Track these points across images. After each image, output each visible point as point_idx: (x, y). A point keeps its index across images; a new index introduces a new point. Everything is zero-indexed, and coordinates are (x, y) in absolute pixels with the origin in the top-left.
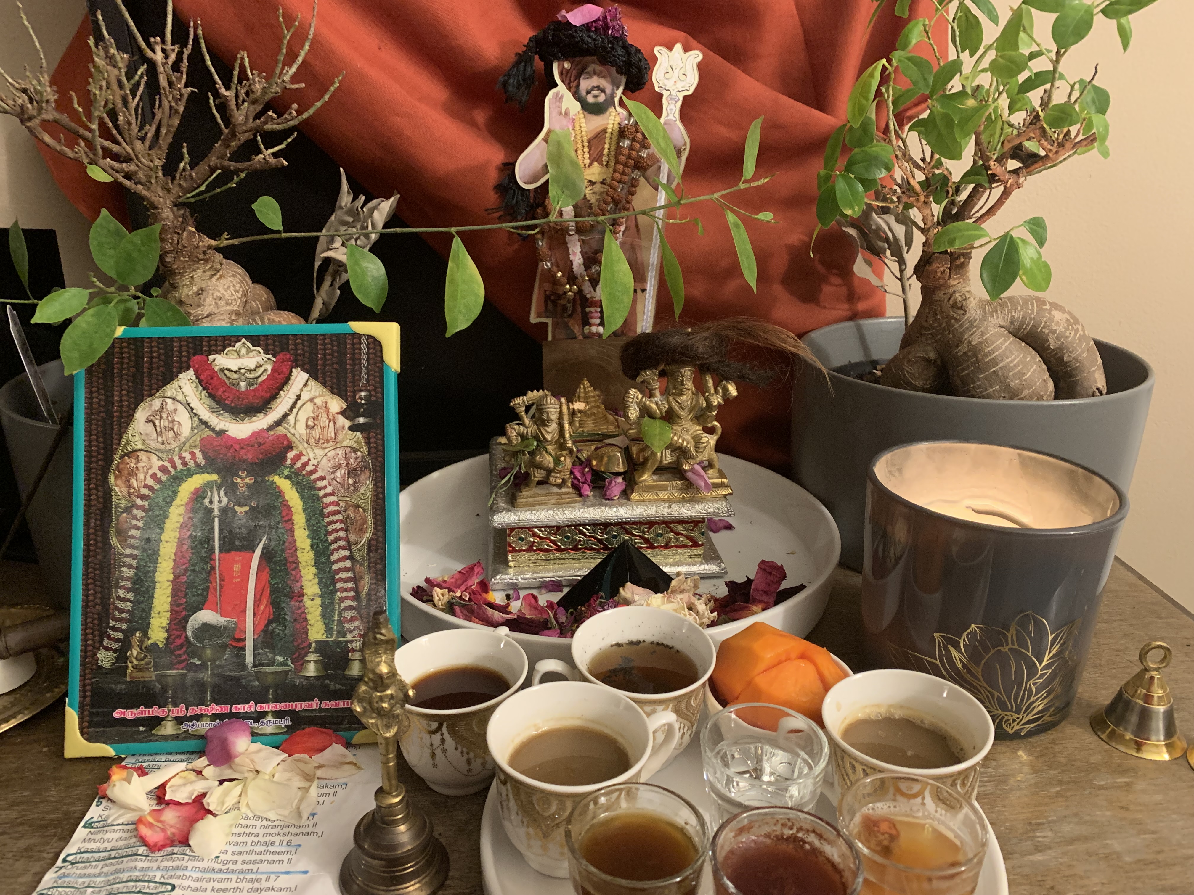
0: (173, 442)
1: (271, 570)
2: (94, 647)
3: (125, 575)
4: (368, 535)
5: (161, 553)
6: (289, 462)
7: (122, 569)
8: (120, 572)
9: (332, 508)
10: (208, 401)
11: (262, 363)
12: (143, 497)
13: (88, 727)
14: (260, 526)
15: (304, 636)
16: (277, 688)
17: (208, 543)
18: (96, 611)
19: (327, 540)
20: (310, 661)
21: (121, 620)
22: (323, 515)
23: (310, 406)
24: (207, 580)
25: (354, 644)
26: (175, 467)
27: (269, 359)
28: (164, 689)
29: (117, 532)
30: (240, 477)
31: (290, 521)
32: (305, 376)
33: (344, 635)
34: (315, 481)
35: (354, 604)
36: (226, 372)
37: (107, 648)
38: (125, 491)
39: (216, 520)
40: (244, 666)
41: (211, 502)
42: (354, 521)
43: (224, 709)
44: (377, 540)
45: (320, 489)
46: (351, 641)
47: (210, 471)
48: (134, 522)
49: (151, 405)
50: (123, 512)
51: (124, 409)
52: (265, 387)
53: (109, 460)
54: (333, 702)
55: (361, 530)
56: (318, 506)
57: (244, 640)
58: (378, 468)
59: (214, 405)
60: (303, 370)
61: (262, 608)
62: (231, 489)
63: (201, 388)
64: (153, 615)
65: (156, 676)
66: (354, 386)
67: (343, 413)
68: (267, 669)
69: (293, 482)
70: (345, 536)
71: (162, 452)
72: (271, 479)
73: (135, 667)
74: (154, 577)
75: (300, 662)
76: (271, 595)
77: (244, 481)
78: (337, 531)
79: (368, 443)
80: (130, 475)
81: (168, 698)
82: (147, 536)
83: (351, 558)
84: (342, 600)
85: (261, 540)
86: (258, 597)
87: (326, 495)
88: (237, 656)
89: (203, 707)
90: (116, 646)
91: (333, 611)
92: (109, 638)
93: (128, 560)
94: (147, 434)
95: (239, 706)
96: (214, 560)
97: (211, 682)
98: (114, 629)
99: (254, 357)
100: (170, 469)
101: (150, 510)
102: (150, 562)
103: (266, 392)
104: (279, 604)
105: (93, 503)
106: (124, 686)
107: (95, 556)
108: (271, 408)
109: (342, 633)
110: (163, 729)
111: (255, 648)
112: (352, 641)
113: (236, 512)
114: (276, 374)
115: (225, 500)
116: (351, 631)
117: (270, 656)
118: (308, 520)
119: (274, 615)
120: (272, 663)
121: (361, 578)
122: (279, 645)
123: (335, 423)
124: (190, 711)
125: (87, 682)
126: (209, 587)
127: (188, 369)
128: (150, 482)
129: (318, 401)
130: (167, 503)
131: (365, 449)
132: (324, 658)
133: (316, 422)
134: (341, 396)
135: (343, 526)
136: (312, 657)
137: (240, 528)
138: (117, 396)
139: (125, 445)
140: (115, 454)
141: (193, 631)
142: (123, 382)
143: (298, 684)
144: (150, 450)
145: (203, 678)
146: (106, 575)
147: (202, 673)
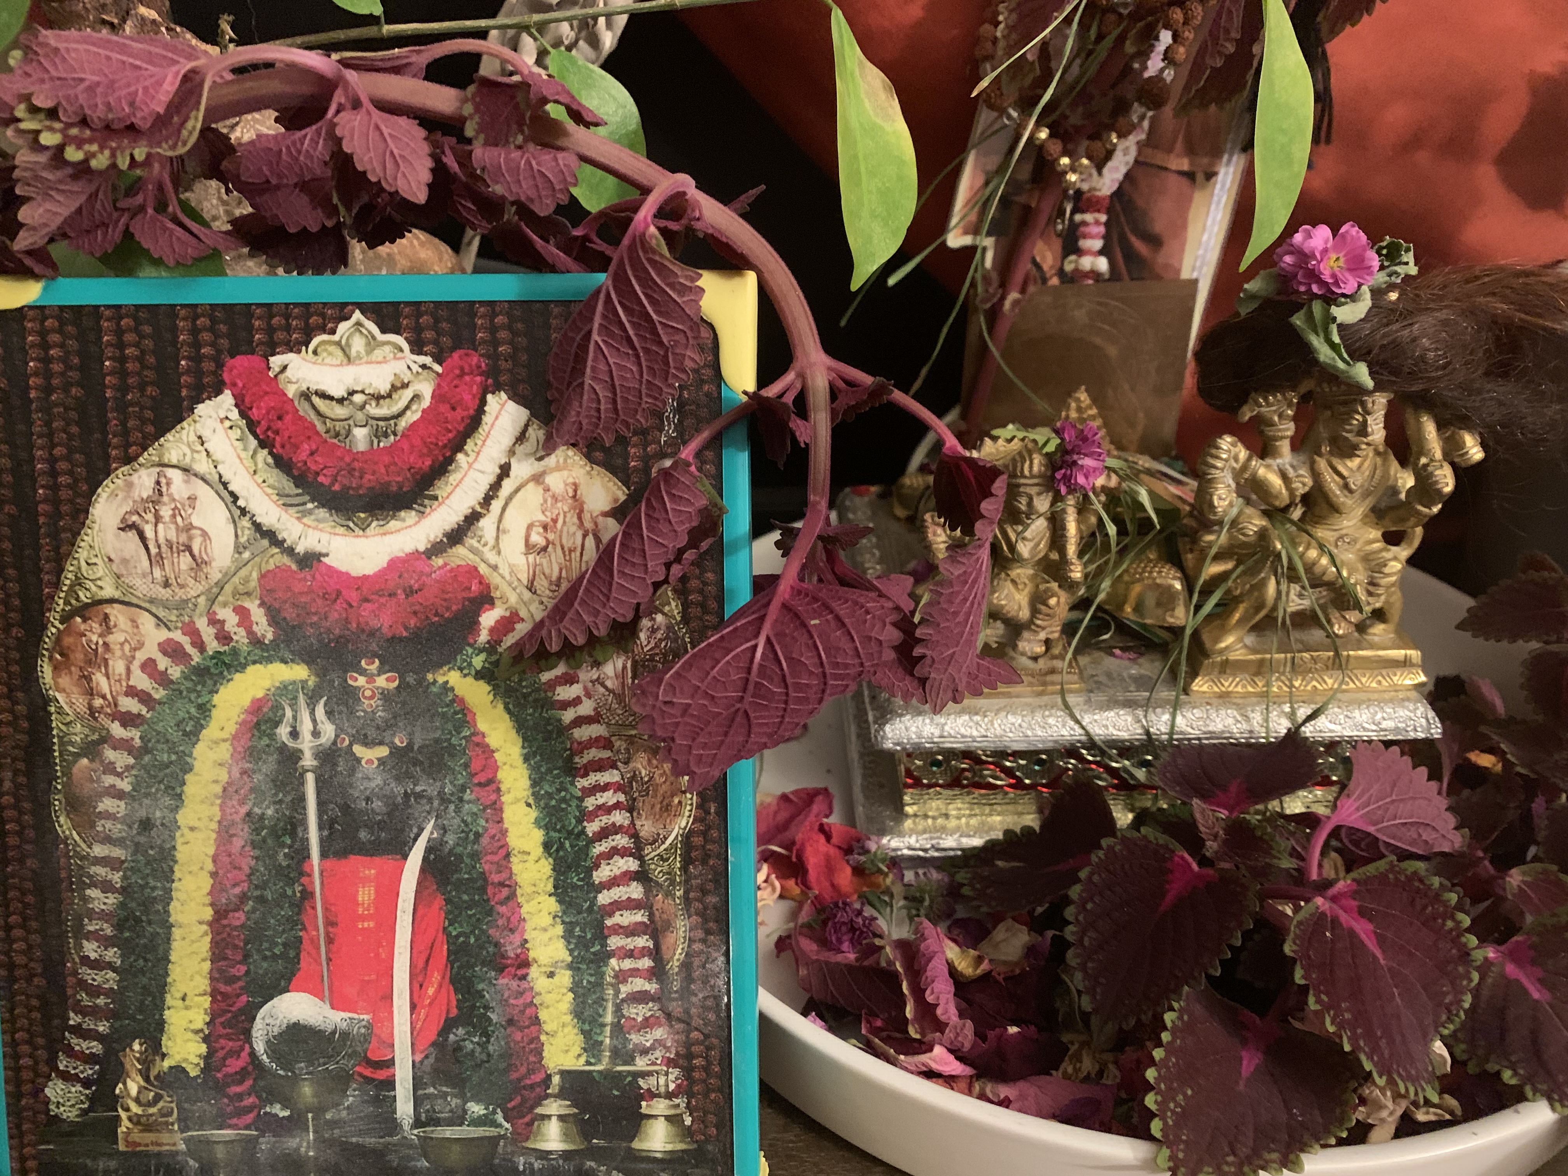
1: (448, 901)
2: (37, 1075)
3: (97, 906)
4: (682, 823)
5: (179, 856)
7: (88, 892)
8: (85, 899)
9: (594, 754)
10: (275, 477)
11: (407, 377)
12: (128, 720)
14: (419, 796)
15: (532, 1059)
16: (472, 1173)
17: (293, 834)
18: (32, 990)
19: (583, 832)
20: (549, 1117)
21: (94, 1012)
23: (532, 495)
25: (652, 1081)
26: (200, 646)
27: (424, 367)
29: (68, 803)
30: (363, 672)
31: (491, 783)
33: (630, 1060)
35: (652, 987)
36: (316, 400)
37: (66, 1077)
38: (81, 703)
39: (310, 778)
41: (295, 734)
42: (648, 788)
44: (704, 834)
45: (565, 705)
48: (109, 780)
49: (130, 485)
50: (77, 756)
51: (64, 493)
52: (417, 442)
53: (35, 626)
55: (667, 810)
56: (559, 747)
57: (391, 1063)
59: (289, 486)
61: (431, 991)
63: (253, 443)
64: (169, 1000)
65: (187, 1141)
66: (645, 445)
67: (618, 513)
68: (449, 1132)
69: (496, 688)
70: (627, 823)
71: (166, 605)
72: (441, 680)
73: (135, 1120)
74: (167, 913)
76: (451, 962)
78: (607, 810)
79: (681, 593)
80: (89, 662)
82: (142, 813)
83: (642, 876)
84: (622, 977)
85: (421, 830)
86: (421, 964)
88: (376, 1101)
90: (88, 1071)
91: (602, 999)
92: (70, 1052)
93: (100, 871)
94: (125, 561)
96: (310, 875)
97: (316, 1158)
98: (79, 1031)
99: (385, 361)
100: (189, 649)
101: (145, 750)
102: (155, 878)
103: (422, 456)
105: (4, 731)
106: (113, 1164)
107: (21, 861)
108: (436, 498)
111: (417, 1083)
112: (649, 1074)
113: (358, 760)
114: (444, 408)
115: (328, 730)
116: (645, 1052)
117: (455, 1102)
118: (535, 783)
120: (458, 1118)
121: (668, 926)
122: (475, 1079)
125: (26, 1151)
126: (300, 940)
127: (218, 392)
128: (142, 681)
130: (186, 734)
131: (674, 607)
132: (583, 1111)
135: (622, 797)
136: (554, 1107)
137: (368, 799)
138: (42, 460)
139: (71, 587)
140: (50, 610)
141: (268, 1042)
142: (55, 425)
143: (521, 1168)
144: (135, 601)
145: (297, 1149)
146: (50, 905)
147: (294, 1137)
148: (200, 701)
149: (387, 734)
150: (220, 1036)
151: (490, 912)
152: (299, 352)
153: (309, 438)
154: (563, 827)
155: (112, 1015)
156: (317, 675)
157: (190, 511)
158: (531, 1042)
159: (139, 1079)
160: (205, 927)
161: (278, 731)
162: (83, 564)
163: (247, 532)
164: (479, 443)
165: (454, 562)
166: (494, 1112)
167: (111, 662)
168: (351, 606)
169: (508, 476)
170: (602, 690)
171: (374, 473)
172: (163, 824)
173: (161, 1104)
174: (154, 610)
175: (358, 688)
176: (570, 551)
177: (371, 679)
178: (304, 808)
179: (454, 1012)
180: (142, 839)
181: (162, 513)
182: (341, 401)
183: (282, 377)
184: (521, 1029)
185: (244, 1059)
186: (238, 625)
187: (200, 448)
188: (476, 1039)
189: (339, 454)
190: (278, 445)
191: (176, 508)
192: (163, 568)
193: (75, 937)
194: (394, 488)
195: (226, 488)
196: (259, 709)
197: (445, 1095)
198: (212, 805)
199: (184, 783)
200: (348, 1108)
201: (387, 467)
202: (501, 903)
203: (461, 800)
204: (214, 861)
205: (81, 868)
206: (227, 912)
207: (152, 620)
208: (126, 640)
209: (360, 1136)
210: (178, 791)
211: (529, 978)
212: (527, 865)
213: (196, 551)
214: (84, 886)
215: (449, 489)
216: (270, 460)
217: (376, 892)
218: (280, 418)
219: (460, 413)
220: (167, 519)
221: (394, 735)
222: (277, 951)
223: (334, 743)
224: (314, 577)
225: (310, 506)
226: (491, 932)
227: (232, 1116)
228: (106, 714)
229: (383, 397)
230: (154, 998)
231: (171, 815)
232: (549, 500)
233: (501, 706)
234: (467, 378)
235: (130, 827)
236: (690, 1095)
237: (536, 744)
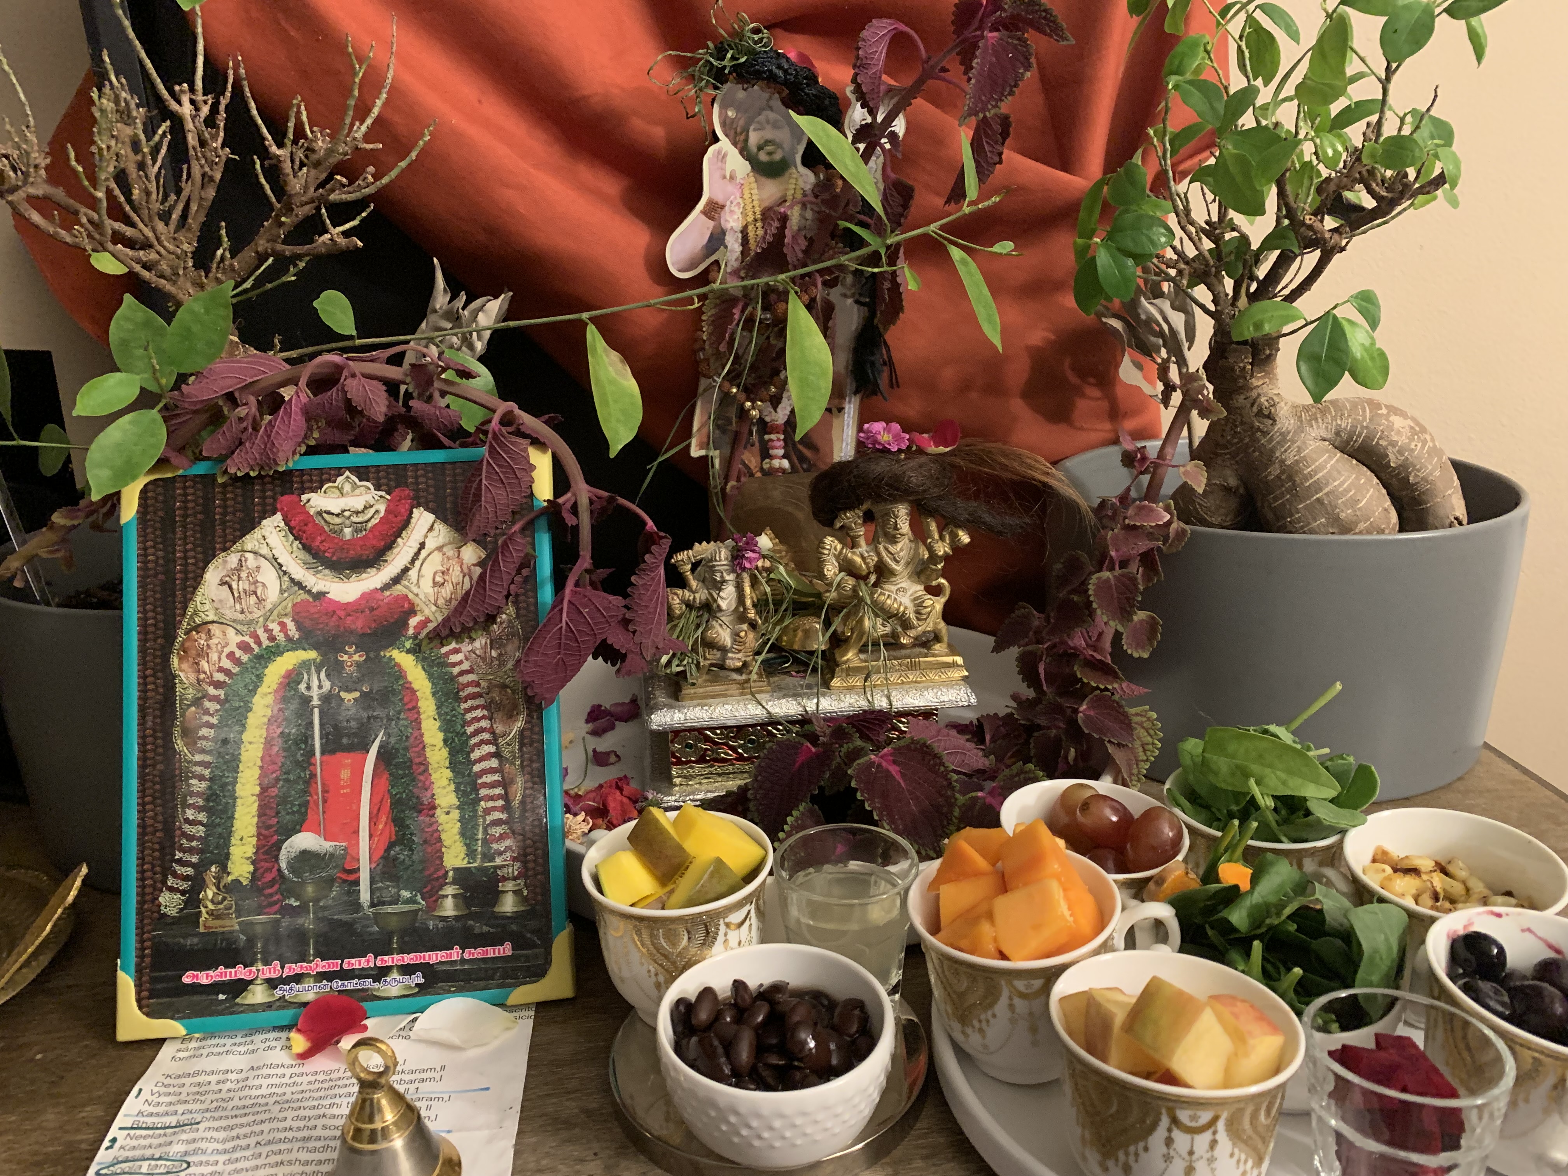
2: (155, 889)
3: (195, 789)
4: (519, 725)
5: (242, 758)
6: (411, 631)
7: (191, 781)
8: (189, 785)
10: (302, 555)
12: (218, 685)
13: (149, 998)
14: (376, 718)
15: (438, 862)
16: (403, 933)
17: (306, 742)
18: (155, 840)
19: (465, 732)
20: (447, 896)
21: (191, 851)
23: (437, 557)
24: (306, 792)
25: (505, 870)
26: (259, 643)
27: (381, 497)
28: (251, 941)
30: (346, 653)
31: (415, 709)
32: (431, 517)
33: (492, 859)
34: (447, 654)
35: (504, 816)
36: (325, 515)
37: (171, 889)
38: (192, 677)
39: (316, 711)
40: (356, 906)
41: (308, 688)
43: (332, 965)
44: (531, 729)
45: (454, 665)
46: (501, 867)
47: (307, 646)
48: (206, 718)
49: (225, 562)
50: (189, 706)
51: (191, 568)
52: (377, 533)
53: (170, 638)
54: (479, 950)
55: (510, 719)
59: (309, 558)
60: (427, 509)
61: (381, 827)
62: (334, 669)
63: (291, 538)
64: (233, 841)
65: (239, 924)
67: (481, 563)
68: (390, 909)
69: (417, 657)
71: (242, 623)
72: (388, 655)
73: (211, 913)
74: (234, 791)
75: (433, 897)
77: (352, 658)
78: (477, 719)
79: (515, 603)
80: (199, 655)
81: (256, 954)
82: (223, 736)
83: (497, 755)
84: (487, 811)
86: (375, 812)
88: (349, 893)
89: (305, 964)
90: (184, 885)
92: (175, 875)
93: (198, 769)
94: (221, 601)
95: (353, 961)
96: (315, 765)
97: (314, 929)
98: (180, 862)
99: (361, 495)
100: (253, 645)
101: (227, 700)
102: (229, 772)
104: (403, 820)
105: (149, 694)
106: (196, 940)
107: (154, 766)
109: (488, 856)
110: (250, 995)
111: (372, 882)
113: (343, 700)
114: (391, 517)
115: (327, 685)
116: (500, 853)
117: (393, 891)
120: (395, 901)
121: (512, 781)
122: (405, 877)
124: (286, 970)
125: (145, 936)
126: (308, 802)
127: (274, 514)
128: (226, 664)
130: (249, 691)
132: (466, 891)
133: (446, 577)
135: (485, 712)
136: (449, 890)
138: (180, 551)
139: (191, 616)
141: (289, 862)
142: (188, 533)
143: (431, 927)
144: (225, 621)
145: (303, 925)
146: (169, 790)
147: (301, 917)
149: (358, 686)
155: (200, 852)
159: (214, 888)
173: (226, 902)
177: (350, 656)
179: (394, 838)
180: (222, 750)
184: (431, 845)
185: (274, 873)
194: (365, 557)
197: (387, 887)
199: (246, 718)
201: (361, 546)
202: (420, 774)
204: (262, 760)
206: (268, 788)
226: (415, 790)
227: (265, 907)
233: (420, 667)
236: (526, 877)
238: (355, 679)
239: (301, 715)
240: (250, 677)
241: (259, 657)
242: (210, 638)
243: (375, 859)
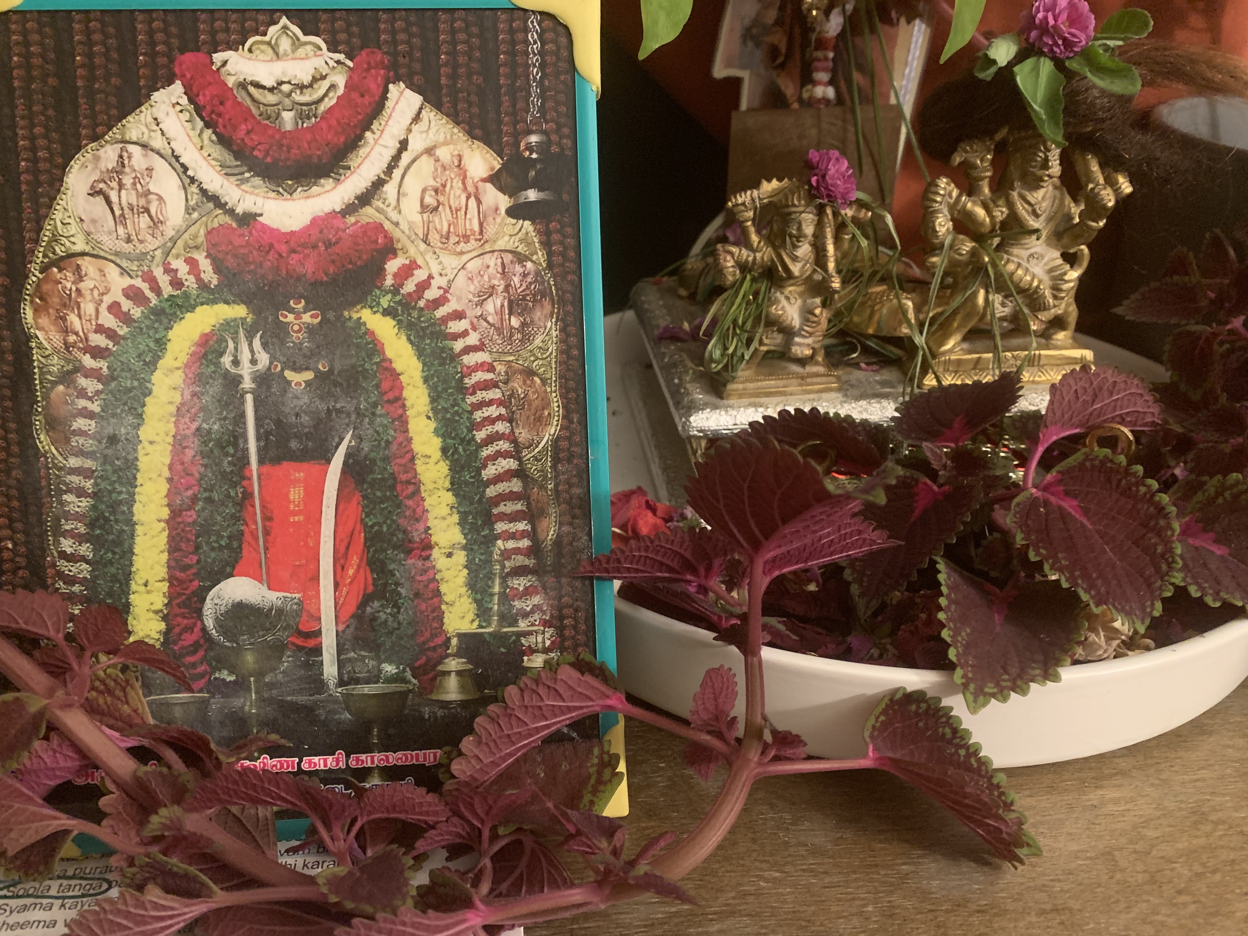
0: (149, 238)
1: (365, 497)
3: (72, 509)
4: (552, 430)
6: (389, 281)
7: (65, 497)
8: (62, 503)
10: (217, 151)
11: (325, 70)
12: (97, 353)
14: (339, 411)
16: (386, 723)
17: (235, 445)
19: (473, 438)
20: (449, 673)
22: (463, 390)
23: (426, 164)
25: (532, 639)
26: (156, 289)
27: (338, 62)
29: (47, 423)
30: (291, 311)
31: (398, 401)
34: (445, 320)
36: (251, 89)
38: (57, 339)
39: (249, 398)
40: (319, 684)
41: (236, 362)
42: (523, 403)
43: (286, 764)
44: (569, 439)
45: (456, 337)
47: (231, 298)
48: (82, 403)
49: (97, 159)
50: (55, 384)
51: (43, 165)
52: (334, 123)
53: (18, 275)
55: (540, 421)
56: (451, 370)
57: (319, 633)
58: (568, 296)
59: (229, 159)
60: (411, 86)
61: (351, 572)
63: (200, 124)
64: (134, 586)
66: (515, 123)
67: (494, 179)
69: (399, 322)
70: (507, 431)
71: (128, 257)
72: (355, 316)
74: (132, 513)
76: (367, 547)
78: (492, 421)
79: (546, 244)
80: (65, 306)
82: (110, 430)
83: (520, 473)
85: (342, 439)
86: (342, 549)
87: (468, 350)
88: (307, 665)
91: (490, 576)
93: (75, 479)
94: (94, 221)
95: (316, 759)
96: (250, 479)
97: (257, 715)
99: (307, 58)
102: (121, 484)
104: (383, 564)
107: (7, 473)
108: (349, 168)
109: (508, 618)
112: (530, 633)
113: (289, 383)
114: (355, 95)
115: (264, 359)
116: (526, 615)
117: (371, 663)
118: (434, 400)
119: (374, 585)
120: (374, 678)
121: (542, 513)
122: (388, 644)
123: (479, 202)
126: (242, 533)
127: (170, 82)
128: (108, 320)
129: (444, 153)
130: (146, 364)
131: (541, 256)
132: (477, 666)
133: (441, 199)
134: (490, 146)
135: (503, 411)
136: (453, 665)
137: (297, 415)
138: (24, 138)
139: (49, 243)
140: (31, 262)
141: (217, 619)
142: (35, 108)
143: (427, 716)
144: (102, 254)
145: (242, 708)
146: (33, 509)
147: (239, 697)
148: (157, 336)
150: (176, 615)
151: (398, 506)
152: (237, 50)
153: (246, 120)
154: (457, 435)
156: (254, 314)
157: (148, 179)
158: (433, 611)
160: (163, 525)
161: (222, 360)
162: (59, 224)
163: (195, 197)
164: (383, 123)
165: (365, 220)
166: (404, 670)
167: (82, 305)
168: (280, 256)
169: (406, 149)
170: (485, 324)
171: (299, 148)
172: (127, 439)
174: (118, 261)
175: (289, 323)
176: (457, 210)
177: (298, 316)
178: (245, 424)
179: (371, 589)
180: (109, 452)
181: (124, 181)
182: (271, 90)
183: (223, 70)
186: (189, 273)
187: (155, 128)
188: (389, 611)
189: (270, 132)
190: (220, 126)
191: (136, 177)
192: (125, 227)
193: (54, 535)
194: (315, 160)
195: (178, 161)
196: (207, 342)
198: (168, 422)
199: (144, 405)
200: (284, 672)
201: (309, 143)
203: (373, 414)
205: (58, 477)
206: (181, 511)
207: (118, 270)
208: (95, 287)
209: (293, 695)
210: (140, 411)
211: (432, 558)
212: (429, 466)
213: (153, 211)
214: (61, 492)
215: (359, 160)
216: (214, 138)
217: (305, 490)
218: (222, 103)
219: (367, 100)
220: (129, 186)
221: (318, 362)
222: (223, 543)
223: (269, 369)
224: (251, 233)
225: (247, 175)
226: (401, 521)
228: (79, 349)
229: (307, 87)
230: (121, 584)
231: (134, 432)
232: (439, 169)
233: (404, 338)
234: (373, 71)
235: (100, 442)
236: (563, 650)
237: (433, 369)
238: (306, 351)
239: (227, 404)
240: (146, 343)
241: (158, 313)
242: (80, 279)
243: (343, 618)
